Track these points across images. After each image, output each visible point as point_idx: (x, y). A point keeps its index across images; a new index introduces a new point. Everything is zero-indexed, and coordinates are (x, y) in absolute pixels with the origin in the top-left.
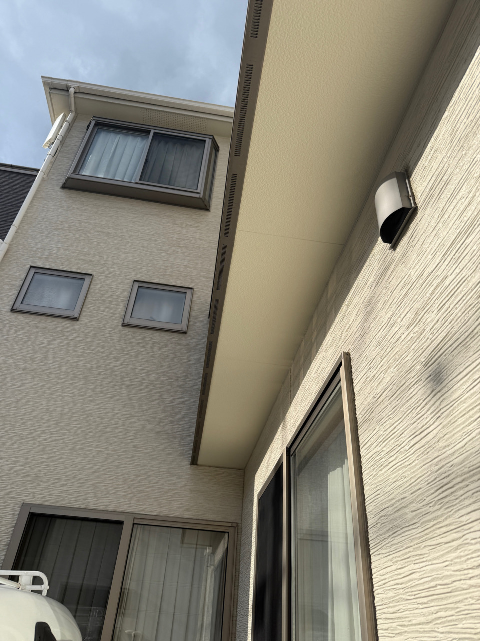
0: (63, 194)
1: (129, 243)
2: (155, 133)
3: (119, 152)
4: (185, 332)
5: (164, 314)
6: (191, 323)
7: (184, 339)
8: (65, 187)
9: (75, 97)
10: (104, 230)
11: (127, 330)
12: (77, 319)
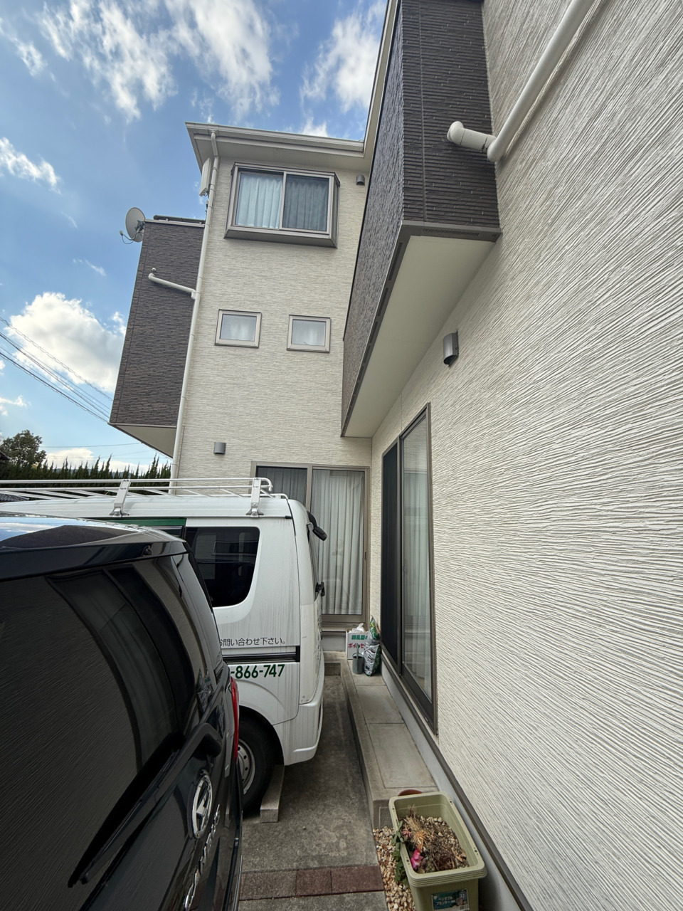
0: (226, 244)
1: (281, 283)
2: (287, 175)
3: (261, 197)
4: (328, 353)
5: (311, 339)
6: (332, 345)
7: (329, 358)
8: (226, 237)
9: (217, 142)
10: (263, 274)
11: (290, 353)
12: (257, 348)
